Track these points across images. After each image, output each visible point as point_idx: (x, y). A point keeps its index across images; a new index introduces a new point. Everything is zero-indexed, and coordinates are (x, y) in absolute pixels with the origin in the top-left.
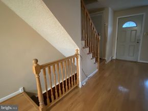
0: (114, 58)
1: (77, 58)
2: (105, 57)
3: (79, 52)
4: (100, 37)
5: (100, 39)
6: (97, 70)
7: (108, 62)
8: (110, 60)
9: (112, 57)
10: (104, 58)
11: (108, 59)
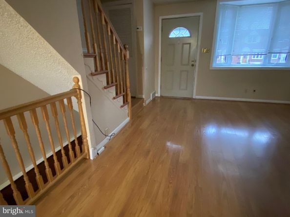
0: (158, 95)
1: (79, 98)
2: (142, 94)
3: (80, 83)
4: (128, 53)
5: (128, 56)
6: (128, 119)
7: (147, 102)
8: (151, 98)
9: (155, 93)
10: (139, 96)
11: (147, 97)
